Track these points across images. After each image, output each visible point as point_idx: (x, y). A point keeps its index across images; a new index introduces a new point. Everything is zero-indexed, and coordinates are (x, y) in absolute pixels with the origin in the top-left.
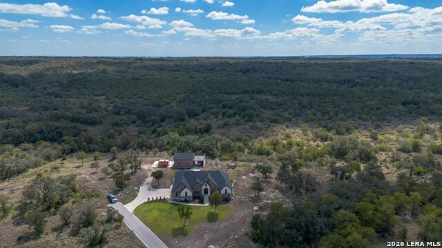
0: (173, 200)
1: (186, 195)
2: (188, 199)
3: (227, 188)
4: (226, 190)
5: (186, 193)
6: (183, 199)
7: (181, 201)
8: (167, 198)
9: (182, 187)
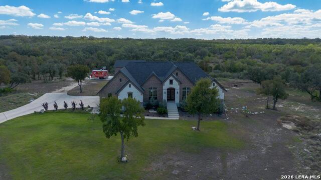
5: (131, 95)
8: (89, 107)
9: (121, 81)
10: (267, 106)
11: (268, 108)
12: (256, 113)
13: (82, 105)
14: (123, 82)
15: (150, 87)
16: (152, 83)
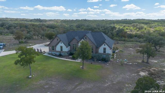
0: (49, 54)
1: (62, 50)
2: (63, 54)
3: (106, 46)
4: (105, 49)
5: (61, 47)
6: (58, 54)
7: (56, 55)
8: (44, 52)
9: (58, 40)
10: (143, 61)
11: (143, 62)
12: (130, 64)
13: (41, 50)
14: (59, 40)
15: (73, 44)
16: (74, 42)
